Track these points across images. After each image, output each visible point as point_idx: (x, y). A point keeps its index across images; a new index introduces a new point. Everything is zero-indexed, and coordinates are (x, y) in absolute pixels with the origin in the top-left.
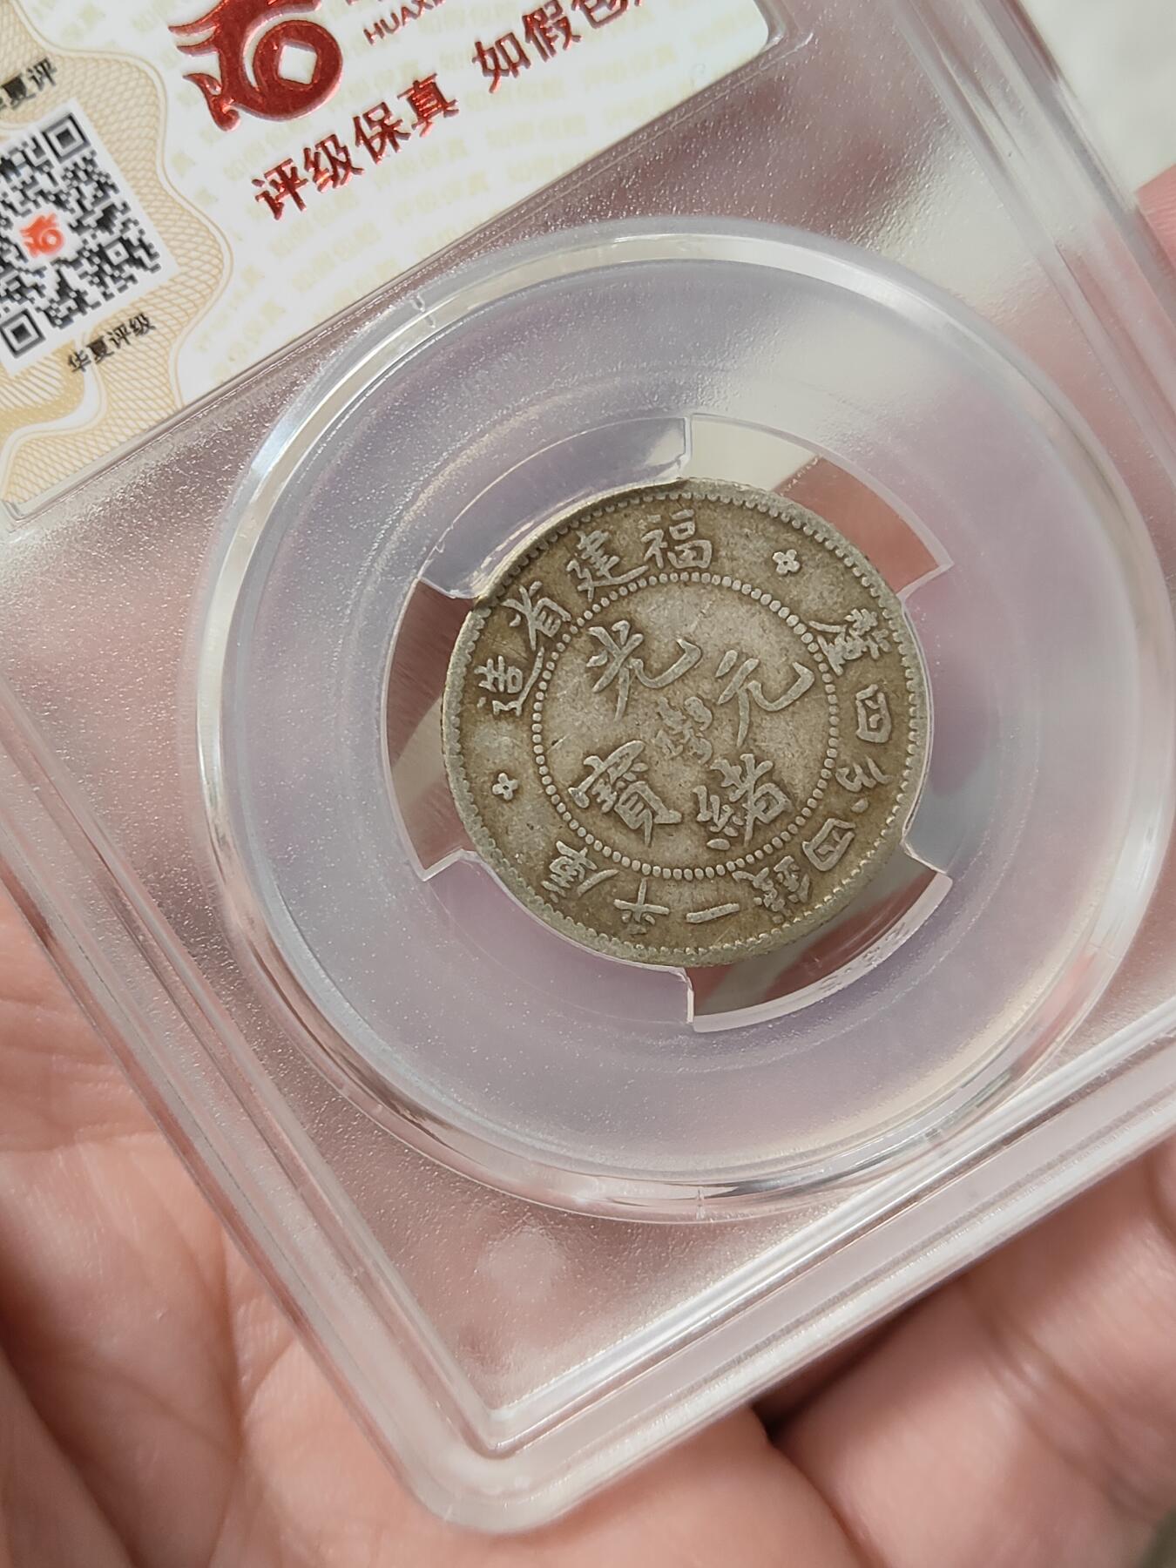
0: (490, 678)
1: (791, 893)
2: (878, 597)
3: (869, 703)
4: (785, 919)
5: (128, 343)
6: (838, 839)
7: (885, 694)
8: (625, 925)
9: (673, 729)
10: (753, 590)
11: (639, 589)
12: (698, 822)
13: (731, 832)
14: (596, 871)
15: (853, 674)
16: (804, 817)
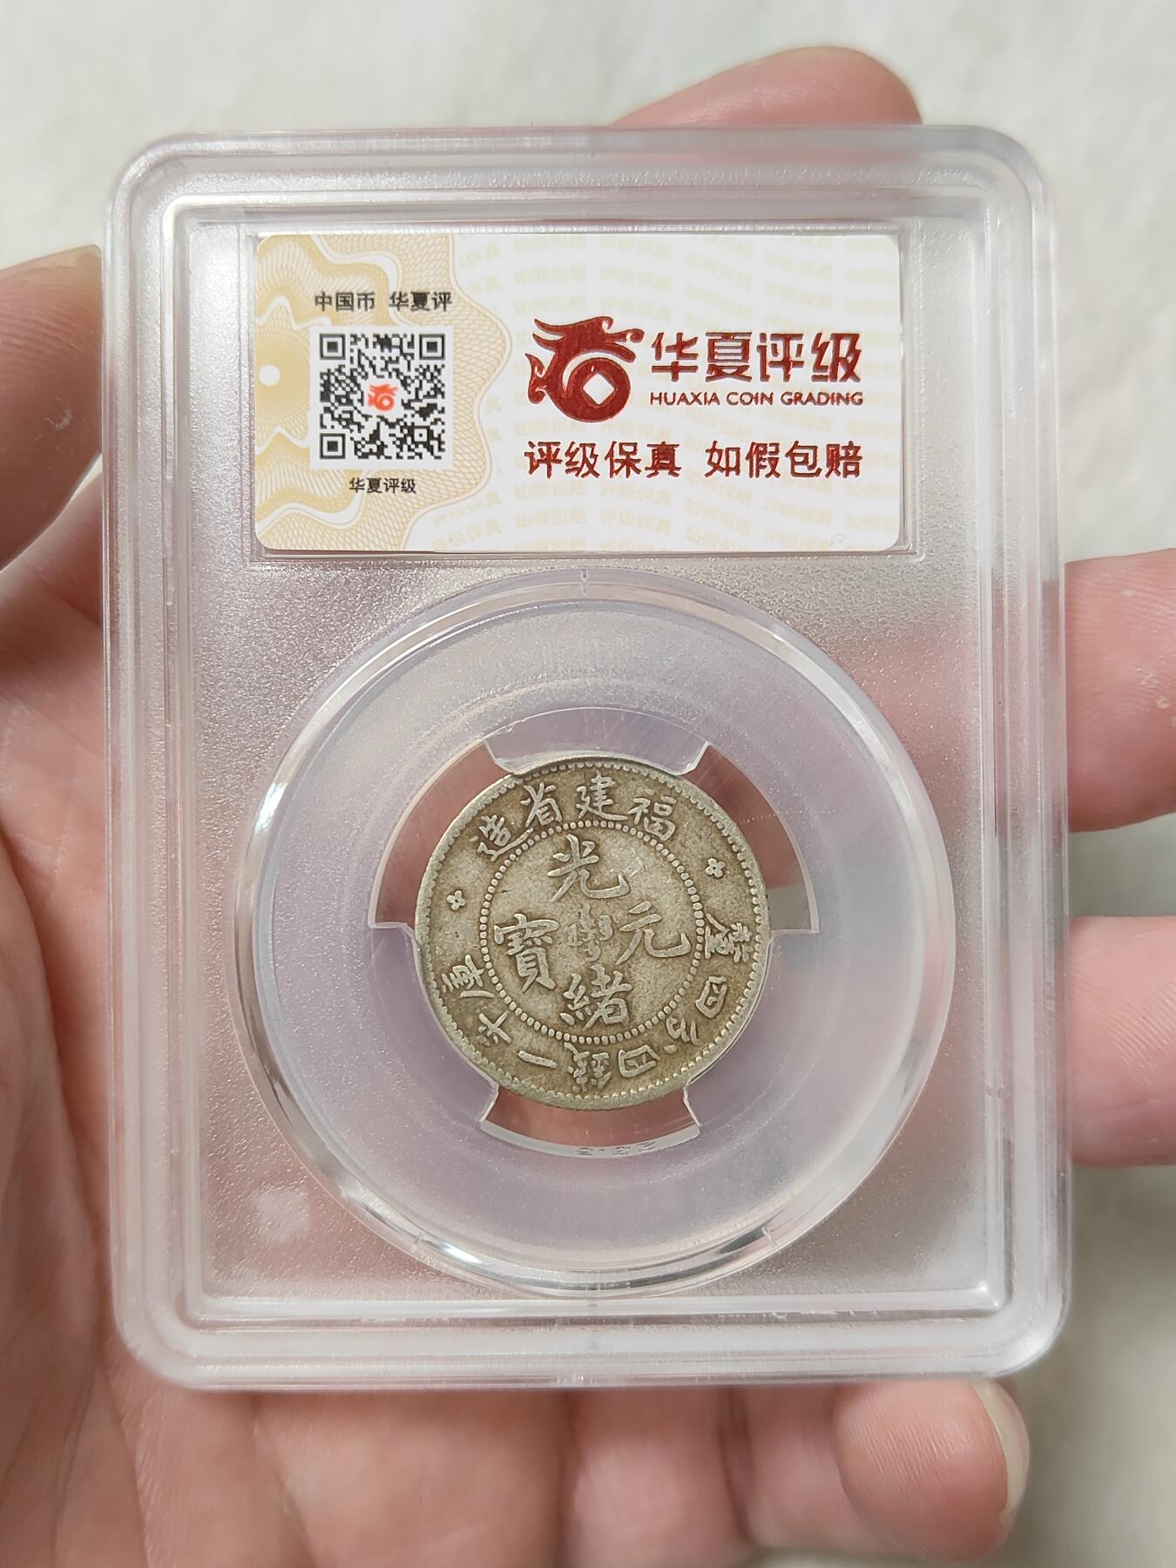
0: (488, 828)
1: (594, 1078)
2: (759, 924)
3: (714, 987)
4: (581, 1092)
5: (394, 492)
6: (644, 1061)
7: (728, 988)
8: (478, 1033)
9: (583, 928)
10: (685, 872)
11: (614, 828)
12: (563, 996)
13: (580, 1015)
14: (482, 989)
15: (715, 962)
16: (632, 1034)
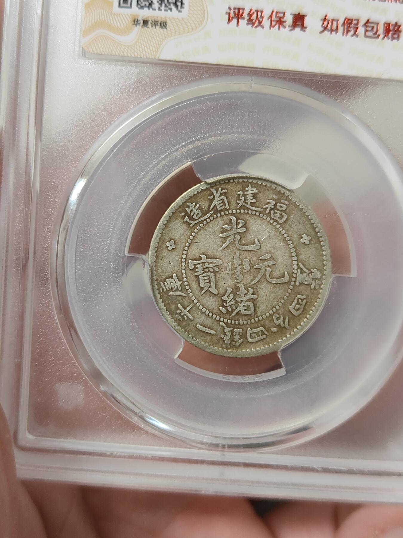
0: (191, 209)
1: (234, 341)
2: (326, 270)
3: (300, 300)
4: (227, 348)
5: (156, 28)
6: (260, 335)
7: (307, 301)
8: (177, 314)
9: (235, 265)
10: (290, 240)
11: (255, 215)
12: (222, 299)
13: (230, 309)
14: (180, 291)
15: (301, 288)
16: (255, 321)
